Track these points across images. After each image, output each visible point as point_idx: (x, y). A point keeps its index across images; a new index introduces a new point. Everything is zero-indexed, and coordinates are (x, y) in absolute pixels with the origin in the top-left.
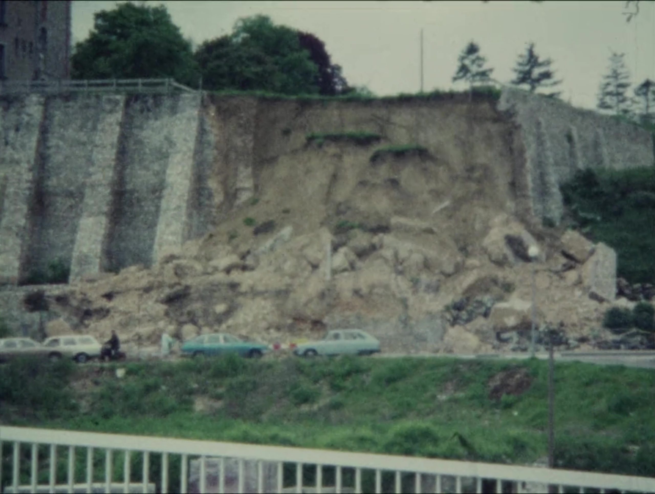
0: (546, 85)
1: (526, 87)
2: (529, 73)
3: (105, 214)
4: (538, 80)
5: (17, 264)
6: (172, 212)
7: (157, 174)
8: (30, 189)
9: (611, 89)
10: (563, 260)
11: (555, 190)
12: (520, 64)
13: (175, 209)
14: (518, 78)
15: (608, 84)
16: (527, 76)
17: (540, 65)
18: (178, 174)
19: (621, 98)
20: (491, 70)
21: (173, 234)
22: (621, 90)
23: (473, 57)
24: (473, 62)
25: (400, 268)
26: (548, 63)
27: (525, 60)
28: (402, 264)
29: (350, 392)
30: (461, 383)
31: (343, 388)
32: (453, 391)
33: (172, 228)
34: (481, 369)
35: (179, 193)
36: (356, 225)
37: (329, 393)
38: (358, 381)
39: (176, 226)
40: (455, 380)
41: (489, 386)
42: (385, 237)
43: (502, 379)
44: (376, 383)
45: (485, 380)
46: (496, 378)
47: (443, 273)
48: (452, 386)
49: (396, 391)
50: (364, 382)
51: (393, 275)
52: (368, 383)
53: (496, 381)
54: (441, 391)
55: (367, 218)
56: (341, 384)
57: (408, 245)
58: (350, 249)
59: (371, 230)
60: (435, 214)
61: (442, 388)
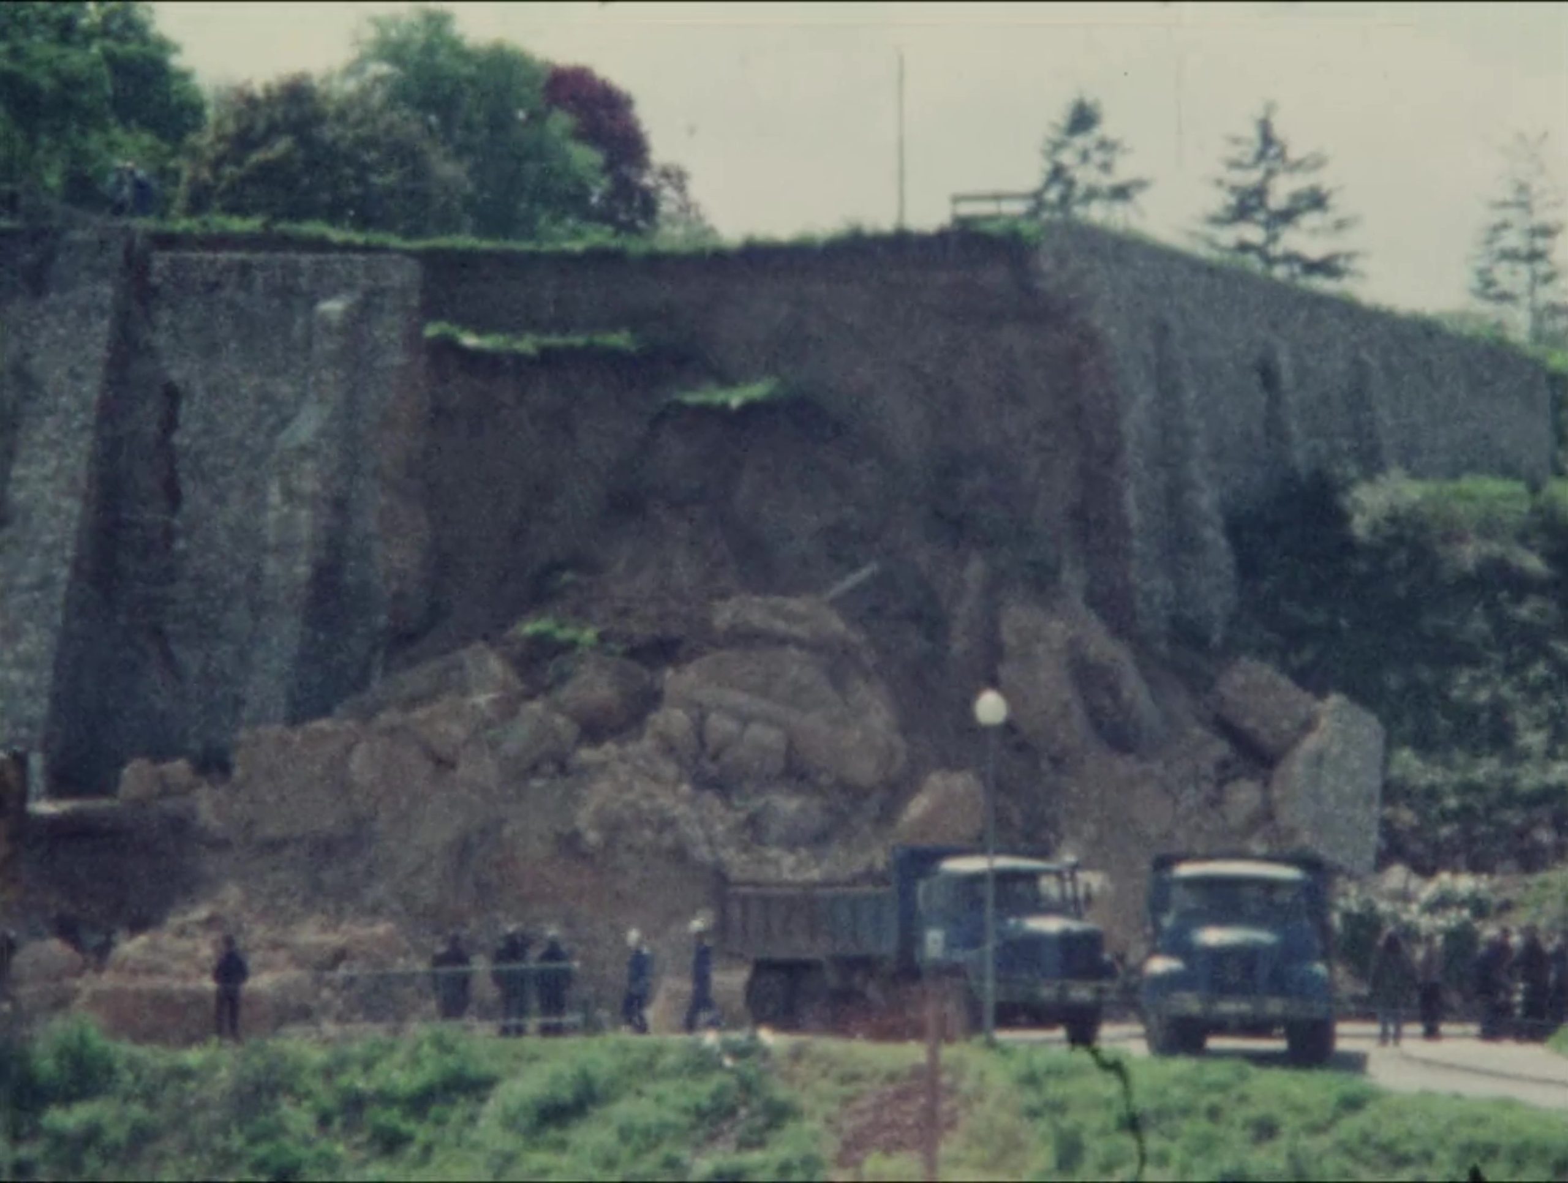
0: (1314, 232)
1: (1253, 234)
2: (1260, 192)
4: (1287, 216)
6: (25, 597)
9: (1513, 240)
10: (1221, 748)
11: (1213, 535)
12: (1235, 165)
13: (31, 588)
14: (1228, 208)
15: (1505, 226)
16: (1253, 202)
17: (1297, 166)
18: (46, 479)
19: (1542, 268)
20: (1141, 184)
21: (26, 663)
22: (1540, 243)
23: (1081, 141)
24: (1085, 156)
25: (712, 769)
26: (1318, 162)
27: (1249, 152)
28: (715, 758)
29: (428, 1149)
30: (760, 1121)
31: (408, 1139)
32: (733, 1145)
33: (21, 647)
34: (825, 1074)
35: (48, 539)
36: (589, 635)
37: (362, 1154)
38: (456, 1115)
39: (34, 638)
40: (743, 1112)
41: (839, 1131)
42: (669, 673)
43: (879, 1107)
44: (509, 1122)
45: (834, 1109)
46: (862, 1104)
47: (844, 786)
48: (732, 1129)
49: (561, 1146)
50: (472, 1120)
51: (685, 788)
52: (482, 1123)
53: (861, 1112)
54: (698, 1147)
55: (625, 613)
56: (408, 1126)
57: (740, 699)
58: (558, 707)
59: (633, 653)
60: (834, 603)
61: (700, 1133)
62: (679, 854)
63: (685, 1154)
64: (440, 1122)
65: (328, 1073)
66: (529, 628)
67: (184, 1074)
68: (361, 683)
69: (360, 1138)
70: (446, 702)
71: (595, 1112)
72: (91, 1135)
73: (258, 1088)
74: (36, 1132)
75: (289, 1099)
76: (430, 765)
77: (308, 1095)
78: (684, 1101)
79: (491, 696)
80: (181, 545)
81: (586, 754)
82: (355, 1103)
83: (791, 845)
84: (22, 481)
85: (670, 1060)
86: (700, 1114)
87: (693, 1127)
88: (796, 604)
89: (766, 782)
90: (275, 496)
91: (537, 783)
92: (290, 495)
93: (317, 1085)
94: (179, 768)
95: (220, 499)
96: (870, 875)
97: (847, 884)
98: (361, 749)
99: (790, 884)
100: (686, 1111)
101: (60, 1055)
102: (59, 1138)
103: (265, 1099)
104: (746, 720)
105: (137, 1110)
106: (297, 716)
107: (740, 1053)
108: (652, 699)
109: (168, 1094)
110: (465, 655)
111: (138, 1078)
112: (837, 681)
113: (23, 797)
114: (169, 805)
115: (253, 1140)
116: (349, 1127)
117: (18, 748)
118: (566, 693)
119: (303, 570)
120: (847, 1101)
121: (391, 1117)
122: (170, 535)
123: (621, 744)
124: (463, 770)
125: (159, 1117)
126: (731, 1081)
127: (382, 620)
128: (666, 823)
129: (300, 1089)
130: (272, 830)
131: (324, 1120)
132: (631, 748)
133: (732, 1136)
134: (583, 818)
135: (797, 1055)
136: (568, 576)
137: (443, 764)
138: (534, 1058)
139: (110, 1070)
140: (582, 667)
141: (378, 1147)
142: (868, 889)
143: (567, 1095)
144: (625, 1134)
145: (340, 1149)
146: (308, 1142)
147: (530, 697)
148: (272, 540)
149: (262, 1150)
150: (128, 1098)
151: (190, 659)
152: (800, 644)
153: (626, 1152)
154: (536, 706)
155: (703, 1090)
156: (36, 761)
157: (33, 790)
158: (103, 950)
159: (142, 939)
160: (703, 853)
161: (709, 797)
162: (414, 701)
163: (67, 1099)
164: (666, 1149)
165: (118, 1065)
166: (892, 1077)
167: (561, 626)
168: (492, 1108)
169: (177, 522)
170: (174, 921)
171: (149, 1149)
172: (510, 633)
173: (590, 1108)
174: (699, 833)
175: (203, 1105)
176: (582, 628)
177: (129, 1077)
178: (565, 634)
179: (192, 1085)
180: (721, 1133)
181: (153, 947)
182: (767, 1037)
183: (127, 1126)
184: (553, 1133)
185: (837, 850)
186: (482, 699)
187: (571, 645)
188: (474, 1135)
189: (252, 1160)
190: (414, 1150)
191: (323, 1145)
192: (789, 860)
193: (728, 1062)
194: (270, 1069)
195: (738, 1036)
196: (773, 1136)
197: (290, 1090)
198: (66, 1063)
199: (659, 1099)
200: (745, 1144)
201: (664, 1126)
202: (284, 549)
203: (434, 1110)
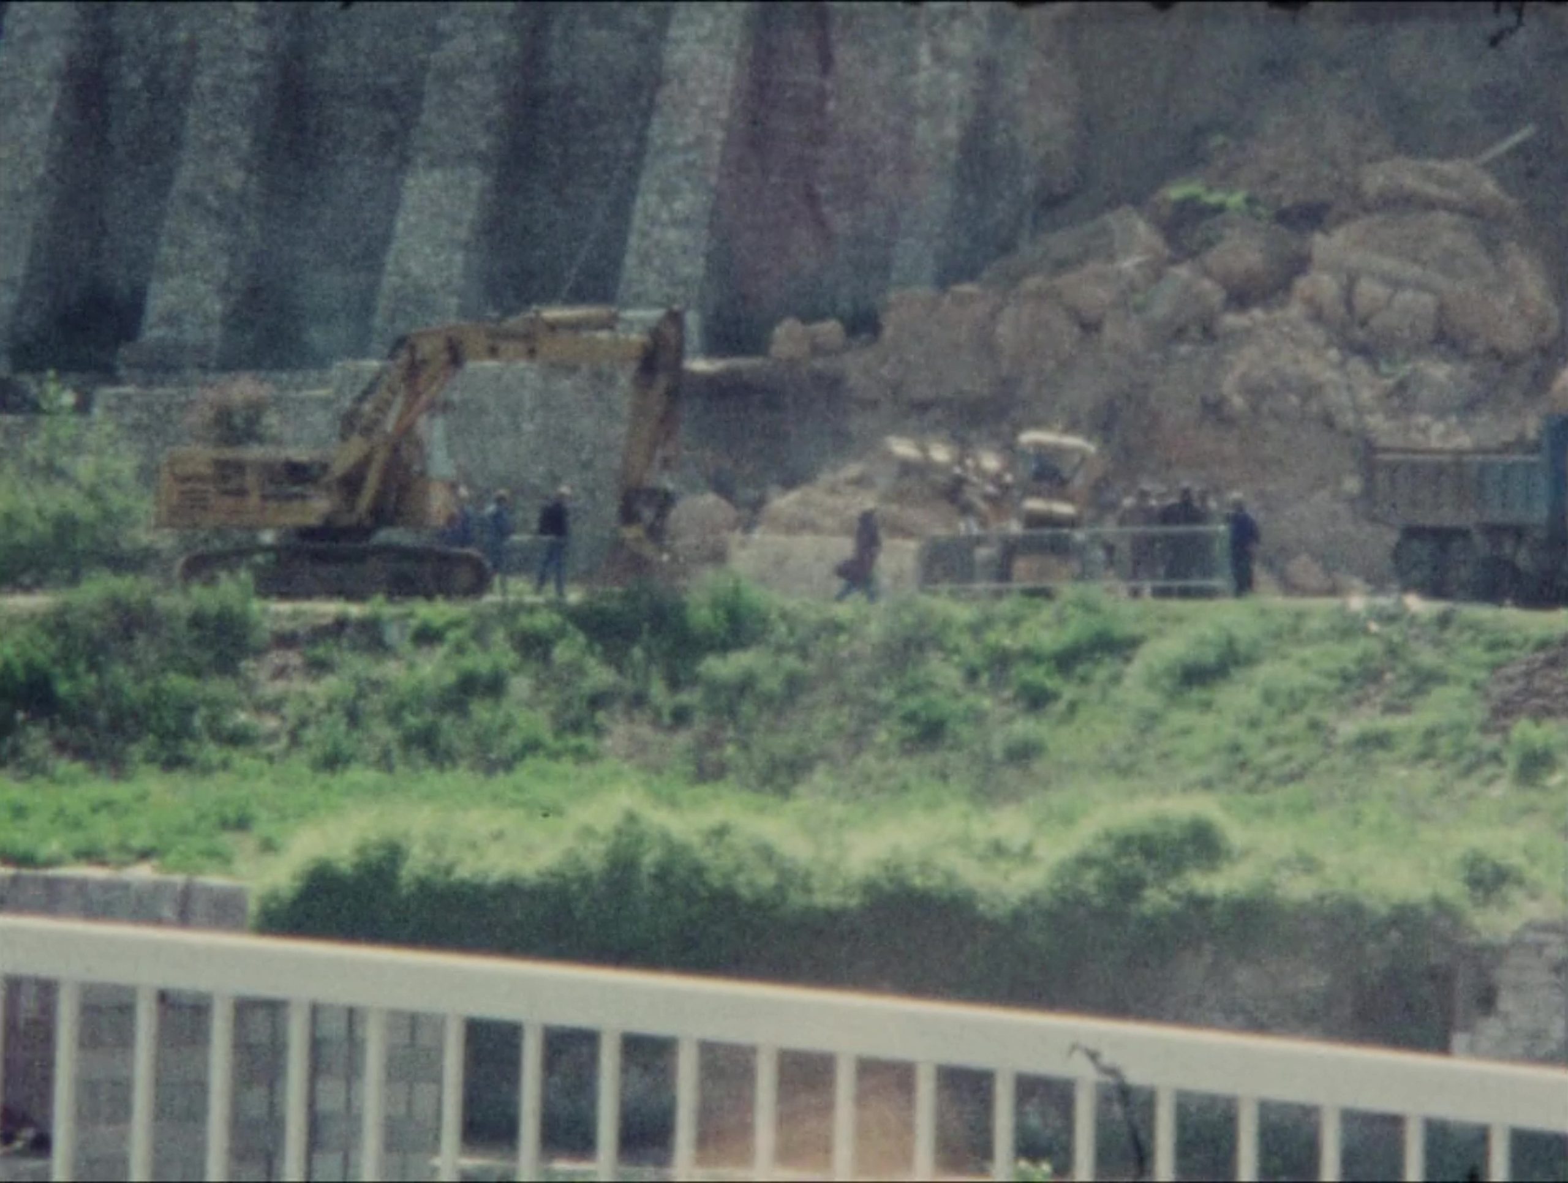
3: (482, 159)
5: (216, 307)
6: (682, 157)
7: (642, 38)
8: (258, 77)
13: (687, 148)
21: (685, 222)
25: (1360, 335)
28: (1363, 324)
29: (1073, 707)
30: (1406, 686)
31: (1054, 696)
32: (1379, 708)
33: (678, 205)
34: (1473, 641)
35: (703, 101)
36: (1236, 199)
37: (1009, 710)
38: (1101, 674)
39: (690, 197)
40: (1389, 676)
41: (1487, 696)
42: (1318, 238)
43: (1529, 675)
44: (1152, 683)
45: (1481, 675)
46: (1509, 671)
47: (1495, 353)
48: (1377, 694)
49: (1206, 706)
50: (1116, 679)
51: (1333, 354)
52: (1128, 682)
53: (1510, 680)
54: (1343, 710)
55: (1273, 177)
56: (1052, 683)
57: (1389, 264)
58: (1207, 273)
59: (1282, 217)
60: (1486, 166)
61: (1345, 698)
62: (1328, 421)
63: (1328, 716)
64: (1085, 680)
65: (976, 629)
66: (1176, 192)
67: (836, 627)
68: (1007, 247)
69: (1008, 693)
70: (1094, 266)
71: (1236, 674)
72: (745, 685)
73: (907, 643)
74: (695, 680)
75: (940, 655)
76: (1076, 330)
77: (957, 650)
78: (1331, 665)
79: (1138, 259)
80: (831, 106)
81: (1232, 320)
82: (1001, 660)
83: (1441, 413)
84: (679, 42)
85: (1314, 624)
86: (1346, 678)
87: (1340, 691)
88: (1450, 168)
89: (1417, 350)
90: (924, 57)
91: (1184, 349)
92: (939, 55)
93: (965, 641)
94: (830, 329)
95: (872, 62)
96: (1521, 443)
97: (1498, 452)
98: (1009, 312)
99: (1440, 452)
100: (1330, 675)
101: (715, 604)
102: (714, 688)
103: (913, 652)
104: (1397, 284)
105: (791, 662)
106: (944, 280)
107: (1389, 618)
108: (1300, 264)
109: (820, 649)
110: (1110, 219)
111: (791, 632)
112: (1491, 246)
113: (679, 353)
114: (819, 364)
115: (902, 693)
116: (997, 683)
117: (676, 307)
118: (1213, 258)
119: (952, 131)
120: (1495, 667)
121: (1038, 675)
122: (822, 96)
123: (1268, 308)
124: (1110, 332)
125: (812, 668)
126: (1376, 647)
127: (1029, 183)
128: (1311, 390)
129: (950, 645)
130: (922, 391)
131: (972, 675)
132: (1278, 314)
133: (1378, 699)
134: (1228, 384)
135: (1444, 621)
136: (1218, 139)
137: (1090, 327)
138: (1179, 620)
139: (764, 620)
140: (1228, 232)
141: (1021, 705)
142: (1517, 457)
143: (1210, 657)
144: (1269, 697)
145: (987, 703)
146: (957, 696)
147: (1173, 262)
148: (922, 103)
149: (913, 703)
150: (781, 649)
151: (841, 222)
152: (1450, 207)
153: (1270, 713)
154: (1183, 272)
155: (1348, 653)
156: (692, 320)
157: (688, 348)
158: (757, 505)
159: (794, 496)
160: (1348, 419)
161: (1356, 364)
162: (1061, 265)
163: (724, 647)
164: (1311, 711)
165: (773, 616)
166: (1543, 645)
167: (1210, 189)
168: (1136, 669)
169: (829, 85)
170: (826, 477)
171: (805, 700)
172: (1156, 198)
173: (1233, 671)
174: (1344, 398)
175: (854, 658)
176: (1232, 192)
177: (783, 629)
178: (1214, 198)
179: (843, 638)
180: (1368, 697)
181: (804, 503)
182: (1415, 603)
183: (781, 677)
184: (1196, 694)
185: (1484, 418)
186: (1128, 264)
187: (1220, 209)
188: (1117, 694)
189: (901, 713)
190: (1060, 706)
191: (971, 698)
192: (1438, 428)
193: (1374, 627)
194: (921, 623)
195: (1384, 602)
196: (1419, 702)
197: (940, 647)
198: (721, 613)
199: (1304, 663)
200: (1390, 709)
201: (1309, 690)
202: (933, 110)
203: (1080, 669)
